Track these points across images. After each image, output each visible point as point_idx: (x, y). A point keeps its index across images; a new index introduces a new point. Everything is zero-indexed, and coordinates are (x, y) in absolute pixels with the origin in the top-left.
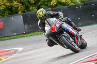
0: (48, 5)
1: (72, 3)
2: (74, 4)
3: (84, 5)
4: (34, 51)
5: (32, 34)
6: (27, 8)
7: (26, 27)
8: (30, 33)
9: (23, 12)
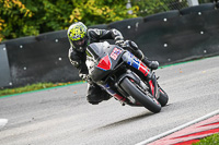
0: (63, 21)
1: (118, 18)
2: (122, 19)
3: (146, 20)
4: (33, 127)
5: (28, 87)
6: (16, 28)
7: (14, 71)
8: (23, 85)
9: (6, 38)
